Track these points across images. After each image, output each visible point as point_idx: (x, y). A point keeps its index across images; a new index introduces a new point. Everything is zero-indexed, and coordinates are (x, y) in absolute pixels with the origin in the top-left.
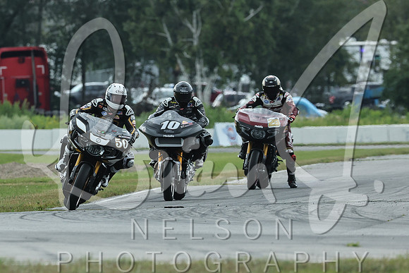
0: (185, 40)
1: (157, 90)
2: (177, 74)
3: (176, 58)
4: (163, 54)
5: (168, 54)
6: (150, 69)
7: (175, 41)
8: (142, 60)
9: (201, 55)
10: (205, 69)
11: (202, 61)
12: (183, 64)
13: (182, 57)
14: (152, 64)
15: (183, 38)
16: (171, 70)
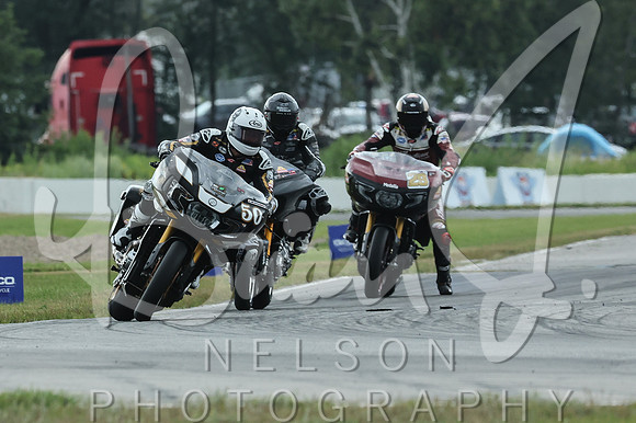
0: (383, 27)
1: (336, 112)
2: (371, 84)
3: (368, 58)
4: (347, 52)
5: (355, 52)
6: (325, 77)
7: (367, 28)
8: (312, 61)
9: (412, 54)
10: (418, 77)
11: (413, 63)
12: (381, 67)
13: (379, 57)
14: (328, 69)
15: (381, 24)
16: (360, 78)
